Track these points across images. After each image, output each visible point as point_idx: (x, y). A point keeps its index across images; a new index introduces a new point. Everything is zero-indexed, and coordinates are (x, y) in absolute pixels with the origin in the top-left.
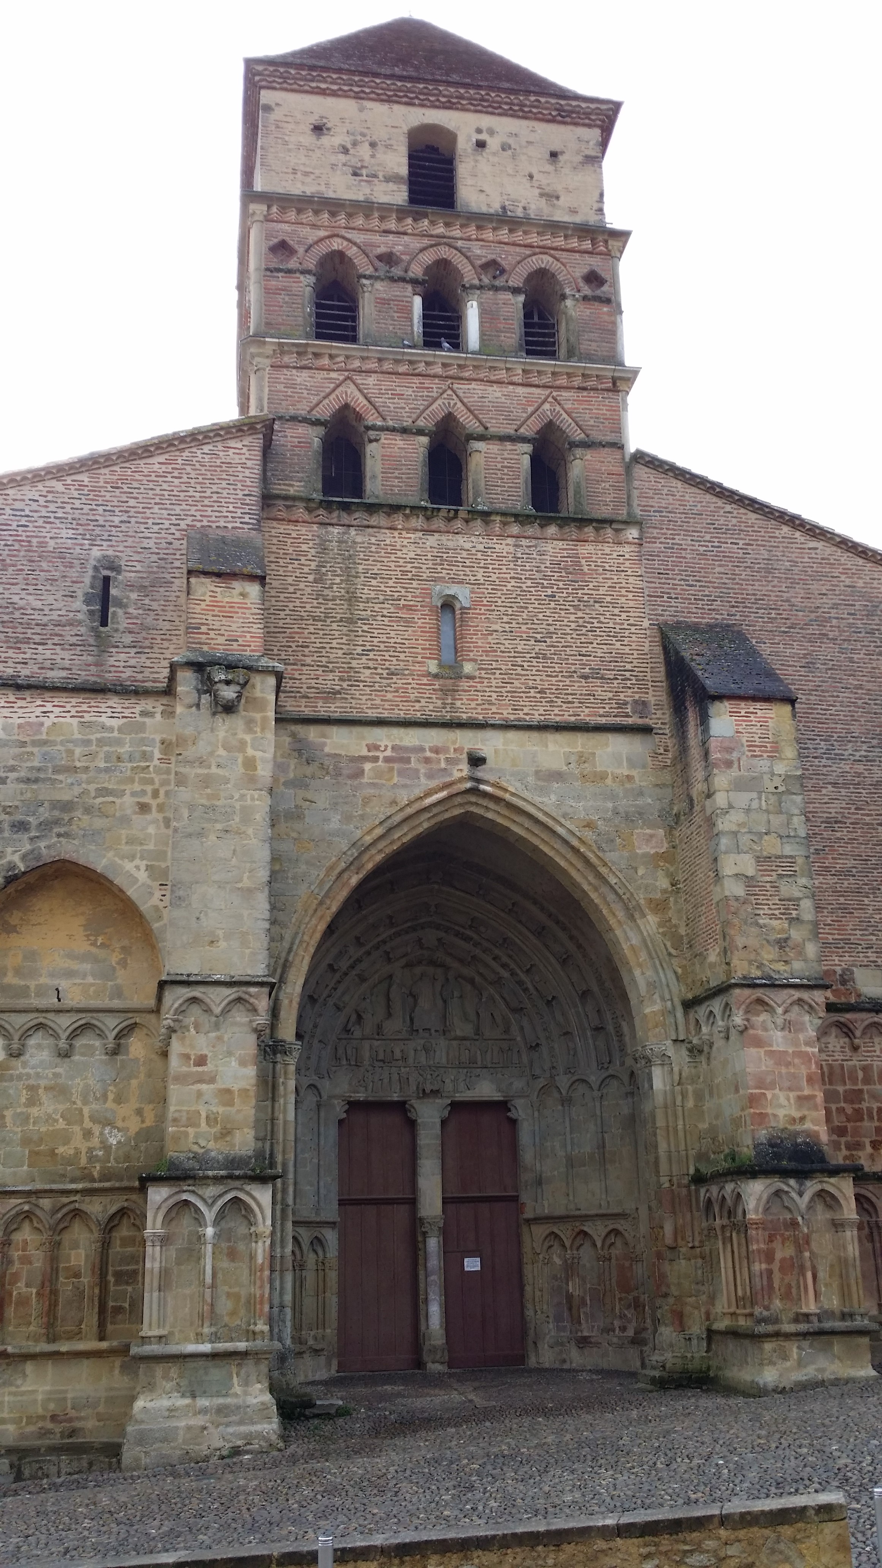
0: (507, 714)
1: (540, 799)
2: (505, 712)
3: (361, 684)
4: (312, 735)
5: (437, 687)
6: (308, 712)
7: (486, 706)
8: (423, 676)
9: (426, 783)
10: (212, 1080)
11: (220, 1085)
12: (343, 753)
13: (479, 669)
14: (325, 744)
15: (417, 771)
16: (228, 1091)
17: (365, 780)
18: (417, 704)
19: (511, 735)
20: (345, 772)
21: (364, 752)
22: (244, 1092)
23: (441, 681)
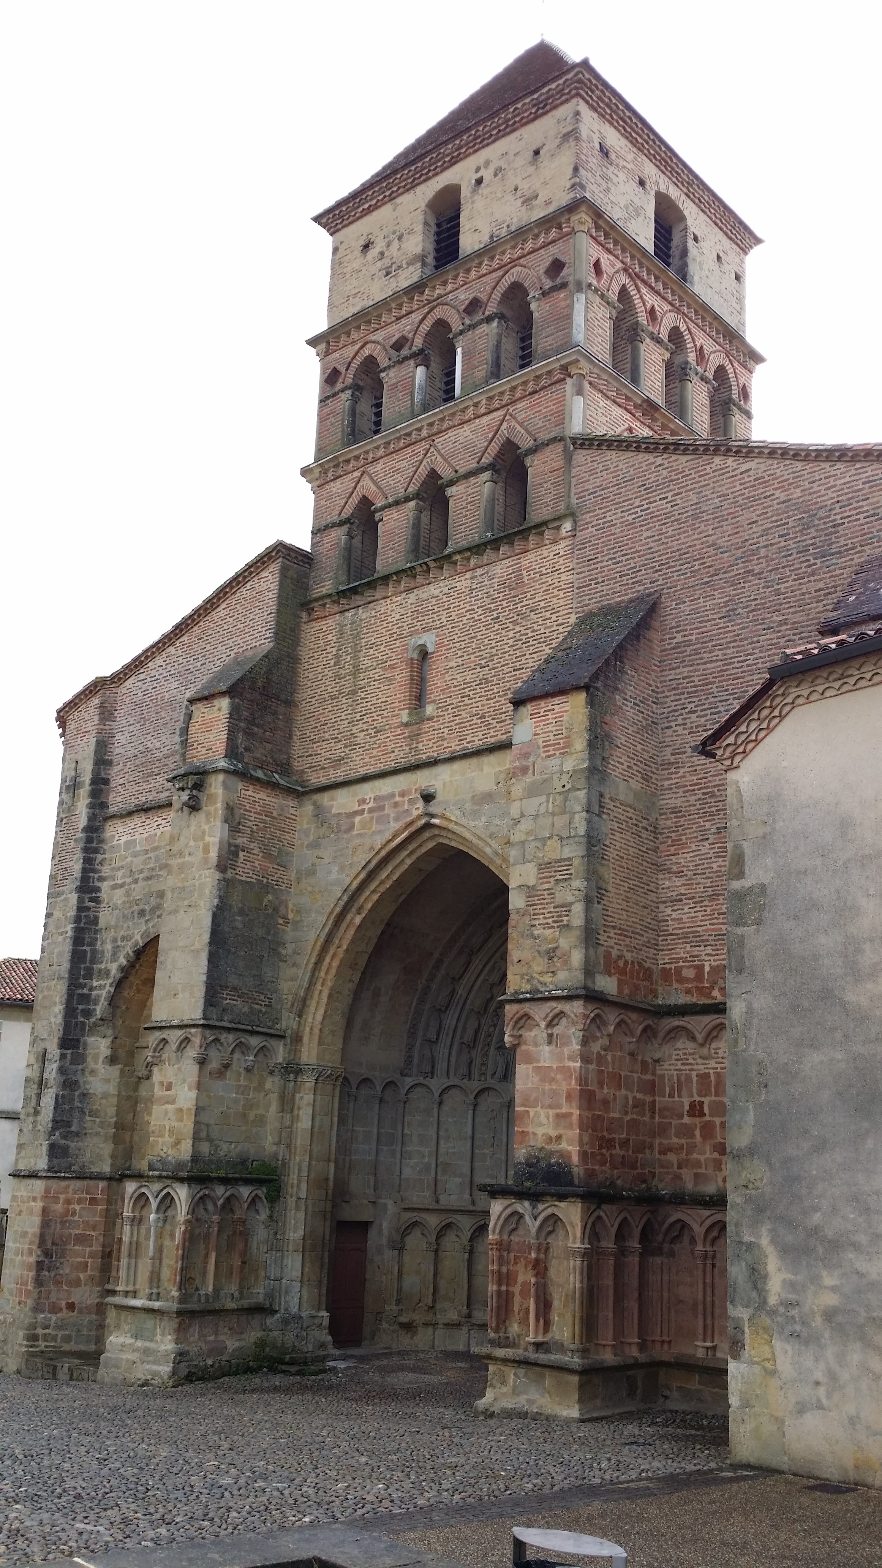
0: (456, 747)
1: (472, 823)
2: (453, 745)
3: (357, 747)
4: (326, 800)
5: (407, 735)
6: (324, 781)
7: (440, 743)
8: (398, 727)
9: (395, 826)
10: (173, 1102)
11: (177, 1106)
12: (343, 811)
13: (437, 709)
14: (332, 806)
15: (388, 815)
16: (181, 1110)
17: (355, 832)
18: (393, 755)
19: (457, 766)
20: (343, 828)
21: (356, 808)
22: (189, 1109)
23: (410, 729)
